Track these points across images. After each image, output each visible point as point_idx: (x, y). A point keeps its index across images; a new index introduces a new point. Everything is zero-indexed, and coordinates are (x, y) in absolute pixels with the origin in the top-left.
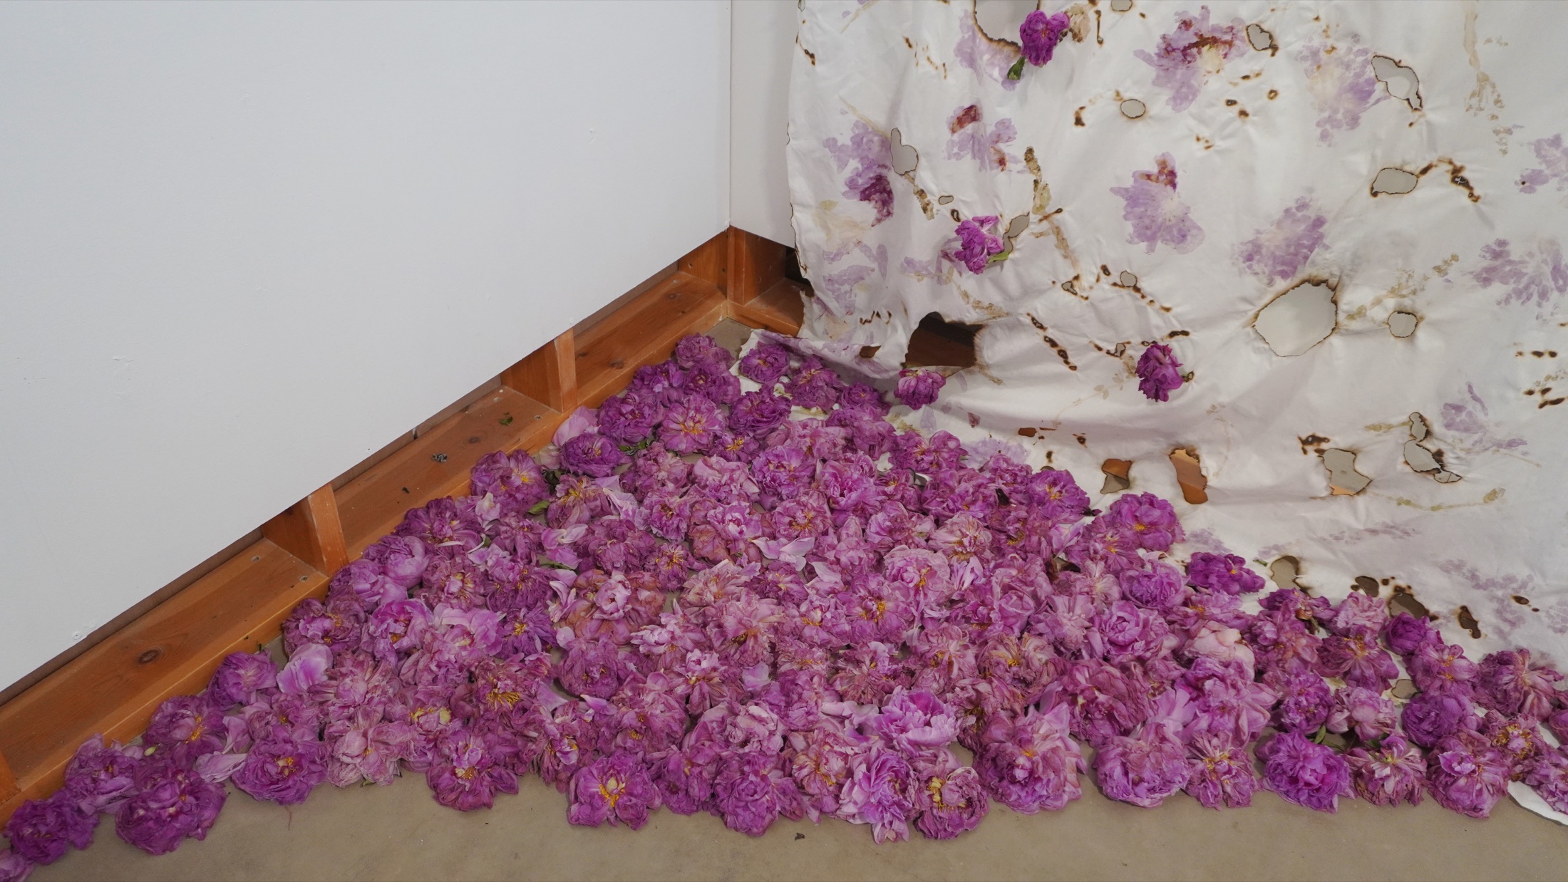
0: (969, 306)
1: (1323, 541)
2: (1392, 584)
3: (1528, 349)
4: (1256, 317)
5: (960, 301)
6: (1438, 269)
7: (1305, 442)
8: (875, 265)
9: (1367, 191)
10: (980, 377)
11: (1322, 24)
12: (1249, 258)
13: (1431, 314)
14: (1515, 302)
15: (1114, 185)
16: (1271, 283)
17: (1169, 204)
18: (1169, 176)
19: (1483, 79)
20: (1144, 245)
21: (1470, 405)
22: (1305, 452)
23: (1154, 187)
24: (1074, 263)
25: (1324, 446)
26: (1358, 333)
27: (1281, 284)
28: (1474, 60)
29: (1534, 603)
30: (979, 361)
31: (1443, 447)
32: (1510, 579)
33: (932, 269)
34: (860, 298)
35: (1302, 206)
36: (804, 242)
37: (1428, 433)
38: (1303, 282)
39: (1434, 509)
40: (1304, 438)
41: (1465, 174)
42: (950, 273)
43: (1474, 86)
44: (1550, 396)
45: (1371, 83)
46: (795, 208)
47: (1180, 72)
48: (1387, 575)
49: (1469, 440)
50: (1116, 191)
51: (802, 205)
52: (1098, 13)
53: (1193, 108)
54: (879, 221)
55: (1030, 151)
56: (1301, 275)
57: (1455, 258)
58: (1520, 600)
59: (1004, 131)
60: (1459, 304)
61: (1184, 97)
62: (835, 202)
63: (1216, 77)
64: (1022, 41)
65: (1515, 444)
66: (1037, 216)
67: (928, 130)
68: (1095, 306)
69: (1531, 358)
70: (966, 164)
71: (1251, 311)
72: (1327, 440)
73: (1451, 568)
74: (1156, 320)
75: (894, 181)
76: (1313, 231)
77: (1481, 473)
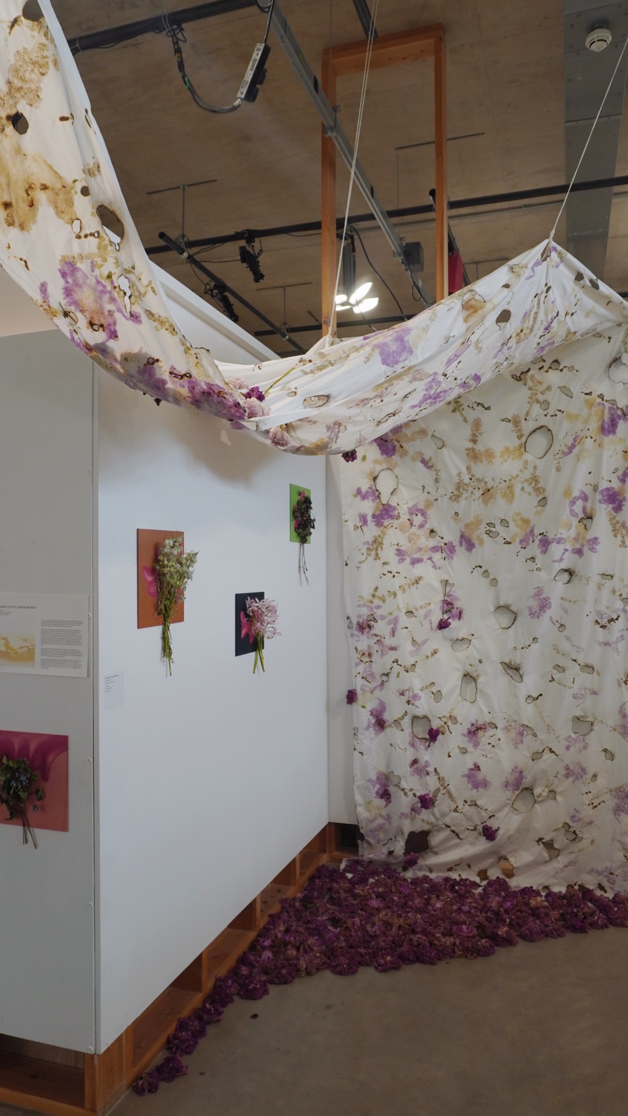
0: (425, 824)
1: (554, 876)
2: (577, 884)
3: (584, 792)
4: (513, 804)
5: (422, 824)
6: (555, 777)
7: (538, 841)
8: (386, 822)
9: (531, 760)
10: (430, 854)
11: (506, 720)
12: (506, 786)
13: (558, 790)
14: (576, 781)
15: (463, 774)
16: (514, 793)
17: (480, 776)
18: (477, 768)
19: (548, 726)
20: (475, 790)
21: (577, 814)
22: (539, 845)
23: (474, 772)
24: (455, 802)
25: (544, 841)
26: (542, 801)
27: (517, 792)
28: (545, 722)
29: (616, 873)
30: (430, 846)
31: (574, 829)
32: (606, 868)
33: (409, 815)
34: (382, 836)
35: (516, 768)
36: (362, 818)
37: (570, 827)
38: (523, 790)
39: (580, 851)
40: (537, 839)
41: (553, 750)
42: (415, 816)
43: (547, 728)
44: (594, 805)
45: (523, 731)
46: (357, 806)
47: (474, 738)
48: (575, 881)
49: (581, 824)
50: (464, 776)
51: (360, 805)
52: (448, 726)
53: (479, 747)
54: (386, 805)
55: (435, 769)
56: (521, 788)
57: (558, 772)
58: (611, 874)
59: (427, 764)
60: (563, 785)
61: (476, 745)
62: (371, 801)
63: (484, 738)
64: (428, 737)
65: (591, 823)
66: (441, 788)
67: (402, 769)
68: (465, 815)
69: (585, 795)
70: (416, 777)
71: (511, 802)
72: (543, 838)
73: (591, 872)
74: (484, 814)
75: (391, 789)
76: (521, 774)
77: (587, 835)
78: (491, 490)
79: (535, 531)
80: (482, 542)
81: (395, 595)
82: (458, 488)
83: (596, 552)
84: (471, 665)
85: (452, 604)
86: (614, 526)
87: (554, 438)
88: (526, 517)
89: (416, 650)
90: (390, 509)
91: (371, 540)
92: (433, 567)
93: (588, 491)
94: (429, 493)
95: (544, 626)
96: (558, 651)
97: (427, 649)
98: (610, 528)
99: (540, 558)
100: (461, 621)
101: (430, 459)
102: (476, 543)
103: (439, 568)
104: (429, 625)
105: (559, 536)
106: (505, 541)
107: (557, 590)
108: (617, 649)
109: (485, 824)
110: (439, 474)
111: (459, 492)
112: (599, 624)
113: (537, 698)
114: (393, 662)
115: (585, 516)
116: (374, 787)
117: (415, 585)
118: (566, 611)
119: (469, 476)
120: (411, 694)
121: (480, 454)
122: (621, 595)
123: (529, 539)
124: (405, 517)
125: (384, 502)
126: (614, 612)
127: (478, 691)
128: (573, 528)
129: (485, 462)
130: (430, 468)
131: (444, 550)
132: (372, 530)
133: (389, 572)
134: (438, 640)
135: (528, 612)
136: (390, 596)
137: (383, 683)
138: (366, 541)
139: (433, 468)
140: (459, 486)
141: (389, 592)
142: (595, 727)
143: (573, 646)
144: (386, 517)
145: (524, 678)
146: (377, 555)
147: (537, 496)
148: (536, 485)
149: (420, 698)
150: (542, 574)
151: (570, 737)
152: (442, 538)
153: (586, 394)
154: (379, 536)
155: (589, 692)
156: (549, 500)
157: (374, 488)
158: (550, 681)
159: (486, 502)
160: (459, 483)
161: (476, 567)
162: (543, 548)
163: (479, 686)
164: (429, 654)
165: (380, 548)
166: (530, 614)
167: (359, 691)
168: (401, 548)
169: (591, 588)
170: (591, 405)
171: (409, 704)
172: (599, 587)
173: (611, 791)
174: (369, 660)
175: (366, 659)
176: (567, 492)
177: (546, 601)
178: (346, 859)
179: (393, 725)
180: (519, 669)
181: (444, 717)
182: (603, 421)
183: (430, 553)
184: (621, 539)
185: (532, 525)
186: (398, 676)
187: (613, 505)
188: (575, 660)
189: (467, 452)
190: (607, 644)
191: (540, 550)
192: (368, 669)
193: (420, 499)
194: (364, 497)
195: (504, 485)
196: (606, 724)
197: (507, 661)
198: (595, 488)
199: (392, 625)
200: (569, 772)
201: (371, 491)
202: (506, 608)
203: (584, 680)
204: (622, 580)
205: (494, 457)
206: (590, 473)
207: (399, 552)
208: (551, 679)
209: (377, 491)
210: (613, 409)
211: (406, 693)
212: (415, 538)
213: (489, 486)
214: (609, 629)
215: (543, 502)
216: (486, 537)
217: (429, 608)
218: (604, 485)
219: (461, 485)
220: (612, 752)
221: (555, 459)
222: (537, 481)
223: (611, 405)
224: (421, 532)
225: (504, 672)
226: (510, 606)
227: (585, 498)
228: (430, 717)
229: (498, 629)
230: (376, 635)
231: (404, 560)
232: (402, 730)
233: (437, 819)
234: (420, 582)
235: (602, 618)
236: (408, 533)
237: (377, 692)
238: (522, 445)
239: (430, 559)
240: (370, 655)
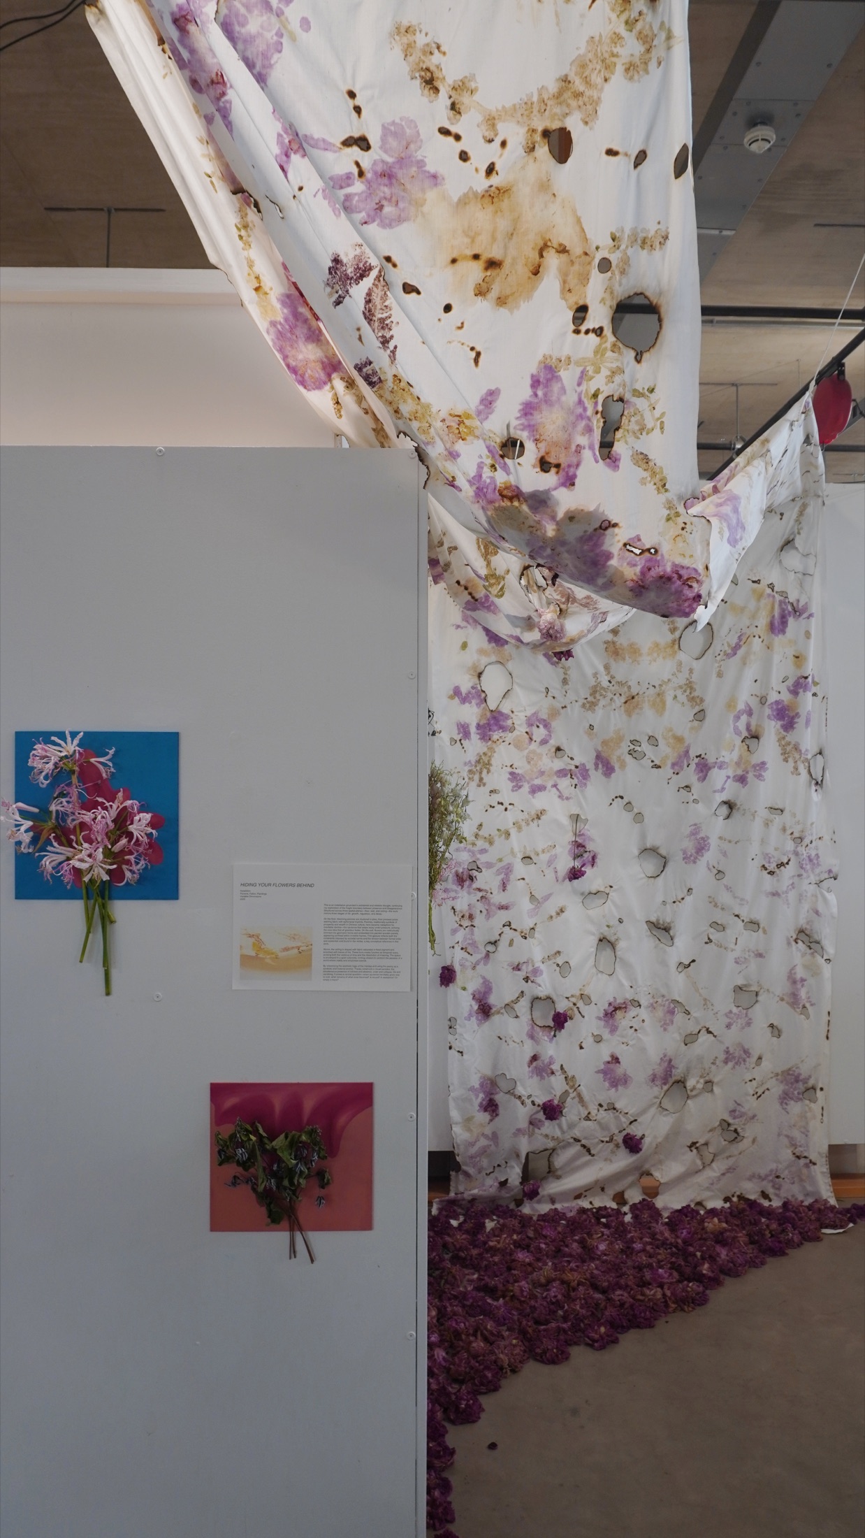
0: (548, 1140)
1: (708, 1189)
2: (736, 1195)
3: (747, 1080)
4: (660, 1103)
5: (545, 1140)
6: (713, 1063)
7: (690, 1147)
8: (491, 1143)
9: (683, 1044)
10: (551, 1179)
11: (651, 995)
12: (653, 1081)
13: (716, 1080)
14: (737, 1067)
15: (597, 1070)
16: (662, 1089)
17: (620, 1070)
18: (616, 1060)
19: (705, 1000)
20: (614, 1089)
21: (739, 1108)
22: (691, 1151)
23: (611, 1066)
24: (587, 1108)
26: (695, 1096)
27: (665, 1088)
28: (700, 995)
29: (782, 1176)
30: (554, 1168)
31: (736, 1127)
32: (771, 1171)
33: (528, 1130)
34: (485, 1162)
35: (665, 1056)
36: (458, 1142)
37: (729, 1125)
38: (673, 1083)
39: (740, 1154)
40: (689, 1145)
41: (710, 1030)
42: (533, 1131)
43: (703, 1002)
44: (758, 1094)
45: (674, 1008)
46: (453, 1126)
47: (611, 1022)
48: (733, 1191)
49: (743, 1119)
50: (598, 1072)
51: (456, 1124)
52: (578, 1008)
53: (618, 1033)
54: (491, 1120)
55: (562, 1066)
56: (671, 1081)
57: (716, 1058)
58: (778, 1177)
59: (551, 1060)
60: (721, 1074)
61: (613, 1030)
62: (473, 1117)
63: (624, 1020)
64: (552, 1024)
65: (754, 1116)
66: (571, 1091)
67: (517, 1068)
68: (600, 1124)
69: (749, 1083)
70: (536, 1079)
71: (658, 1101)
72: (697, 1142)
73: (751, 1178)
74: (623, 1119)
75: (500, 1098)
76: (669, 1065)
77: (748, 1132)
78: (636, 697)
79: (690, 752)
80: (623, 765)
81: (508, 834)
82: (594, 693)
83: (764, 780)
84: (608, 926)
85: (584, 846)
86: (783, 747)
87: (715, 634)
88: (679, 733)
89: (535, 909)
90: (502, 718)
91: (473, 759)
92: (559, 797)
93: (754, 703)
94: (554, 698)
95: (700, 875)
96: (716, 904)
97: (551, 907)
98: (779, 750)
99: (697, 787)
100: (595, 868)
102: (617, 767)
103: (567, 799)
104: (553, 875)
105: (721, 759)
106: (653, 764)
107: (716, 828)
108: (787, 900)
109: (624, 1133)
110: (568, 672)
111: (595, 698)
112: (766, 869)
113: (689, 965)
114: (504, 926)
115: (750, 734)
116: (477, 1097)
117: (536, 821)
118: (725, 854)
119: (607, 678)
120: (530, 968)
121: (623, 650)
122: (792, 833)
123: (683, 762)
124: (521, 729)
125: (493, 707)
126: (784, 855)
127: (618, 960)
128: (737, 749)
129: (628, 660)
130: (555, 664)
131: (576, 775)
132: (475, 746)
133: (499, 803)
134: (566, 895)
135: (682, 856)
136: (500, 836)
137: (488, 954)
138: (467, 760)
139: (561, 665)
140: (595, 691)
141: (498, 830)
142: (760, 998)
143: (735, 897)
144: (495, 728)
145: (676, 940)
146: (481, 779)
147: (693, 707)
148: (690, 693)
149: (541, 974)
150: (700, 807)
151: (731, 1012)
152: (572, 759)
153: (754, 582)
154: (485, 754)
155: (752, 955)
156: (708, 713)
157: (479, 688)
158: (706, 943)
159: (629, 714)
160: (595, 687)
161: (616, 797)
162: (701, 774)
163: (618, 953)
164: (554, 914)
165: (485, 771)
166: (684, 859)
167: (457, 968)
168: (514, 770)
169: (757, 826)
170: (760, 596)
171: (527, 982)
172: (767, 824)
173: (777, 1075)
174: (470, 924)
175: (466, 923)
176: (731, 704)
177: (705, 841)
178: (437, 1200)
179: (503, 1011)
180: (670, 929)
181: (572, 996)
182: (773, 617)
183: (555, 778)
184: (793, 765)
185: (686, 744)
186: (511, 943)
187: (782, 722)
188: (737, 916)
189: (605, 645)
190: (775, 894)
191: (697, 777)
192: (469, 936)
193: (543, 706)
194: (465, 700)
195: (652, 690)
196: (773, 993)
197: (653, 919)
198: (763, 700)
199: (502, 876)
200: (729, 1057)
201: (473, 691)
202: (654, 850)
203: (749, 939)
204: (794, 815)
205: (640, 655)
206: (756, 681)
207: (514, 777)
208: (707, 940)
209: (483, 691)
210: (785, 603)
211: (524, 967)
212: (535, 758)
213: (634, 691)
214: (777, 875)
215: (700, 716)
216: (628, 759)
217: (553, 852)
218: (773, 697)
219: (598, 689)
220: (779, 1027)
221: (716, 661)
222: (691, 688)
223: (782, 598)
224: (544, 750)
225: (649, 933)
226: (658, 848)
227: (750, 713)
228: (555, 998)
229: (642, 878)
230: (480, 890)
231: (520, 787)
232: (517, 1017)
233: (563, 1132)
234: (542, 817)
235: (769, 862)
236: (527, 751)
237: (480, 968)
238: (675, 640)
239: (555, 786)
240: (471, 917)
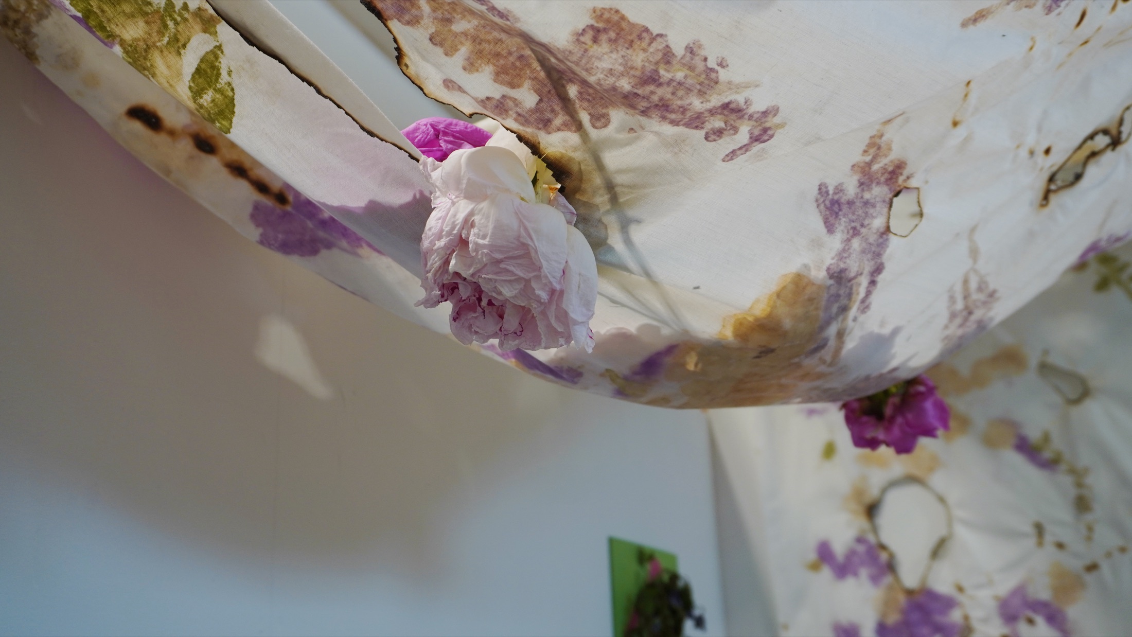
90: (936, 606)
94: (1061, 546)
101: (1046, 438)
110: (1087, 480)
125: (911, 581)
130: (1051, 465)
139: (1063, 467)
144: (924, 631)
157: (873, 540)
193: (1035, 569)
194: (843, 570)
201: (861, 549)
209: (883, 547)
